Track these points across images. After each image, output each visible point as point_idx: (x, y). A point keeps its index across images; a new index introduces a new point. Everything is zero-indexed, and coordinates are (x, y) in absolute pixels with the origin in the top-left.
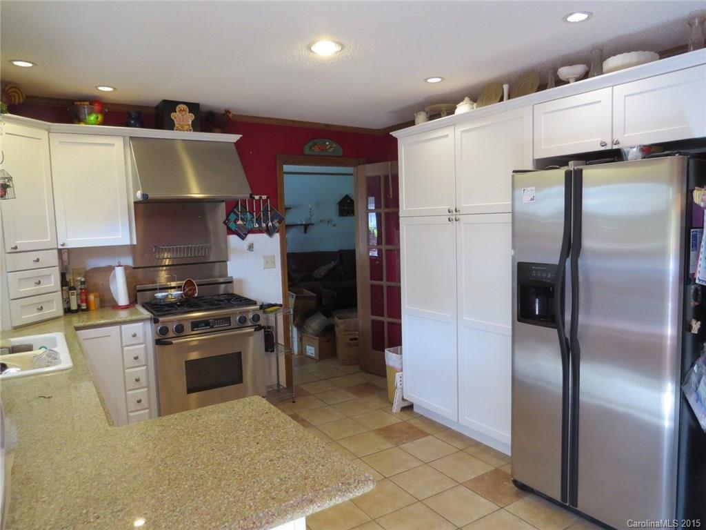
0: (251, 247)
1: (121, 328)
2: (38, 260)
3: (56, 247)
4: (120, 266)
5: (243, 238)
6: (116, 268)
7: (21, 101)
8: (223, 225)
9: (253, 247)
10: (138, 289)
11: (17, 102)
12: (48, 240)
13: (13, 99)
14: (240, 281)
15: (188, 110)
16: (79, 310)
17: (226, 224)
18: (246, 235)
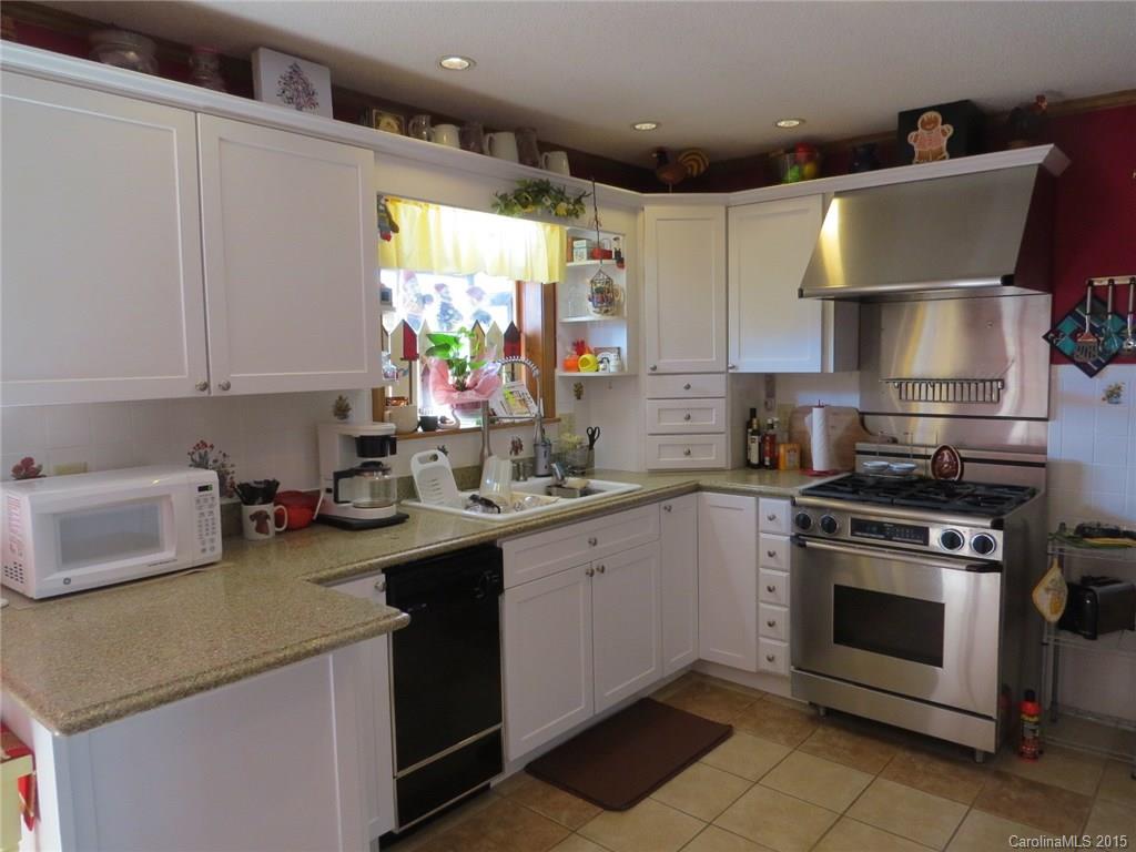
0: (1113, 395)
1: (758, 501)
2: (688, 387)
3: (723, 369)
4: (819, 406)
5: (1091, 373)
6: (815, 409)
7: (702, 169)
8: (1044, 341)
9: (1119, 395)
10: (858, 449)
11: (695, 173)
12: (713, 360)
13: (689, 171)
14: (1076, 468)
15: (940, 120)
16: (761, 464)
17: (1050, 341)
18: (1101, 366)
